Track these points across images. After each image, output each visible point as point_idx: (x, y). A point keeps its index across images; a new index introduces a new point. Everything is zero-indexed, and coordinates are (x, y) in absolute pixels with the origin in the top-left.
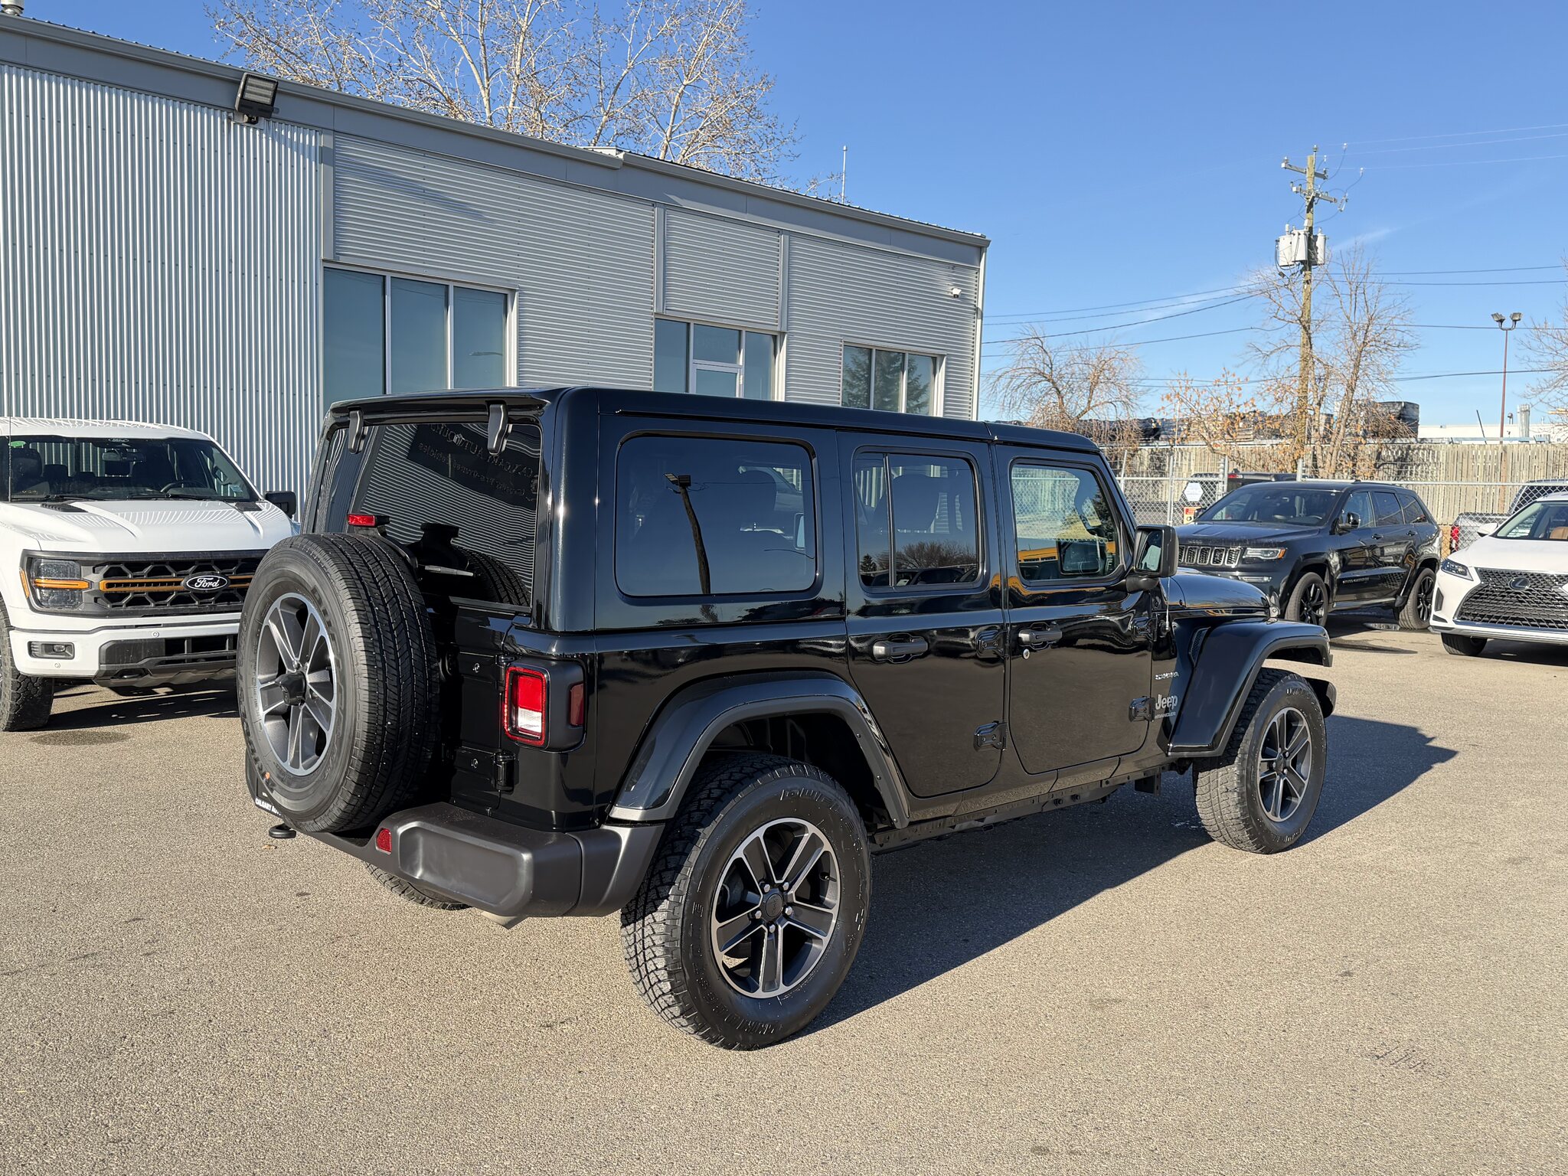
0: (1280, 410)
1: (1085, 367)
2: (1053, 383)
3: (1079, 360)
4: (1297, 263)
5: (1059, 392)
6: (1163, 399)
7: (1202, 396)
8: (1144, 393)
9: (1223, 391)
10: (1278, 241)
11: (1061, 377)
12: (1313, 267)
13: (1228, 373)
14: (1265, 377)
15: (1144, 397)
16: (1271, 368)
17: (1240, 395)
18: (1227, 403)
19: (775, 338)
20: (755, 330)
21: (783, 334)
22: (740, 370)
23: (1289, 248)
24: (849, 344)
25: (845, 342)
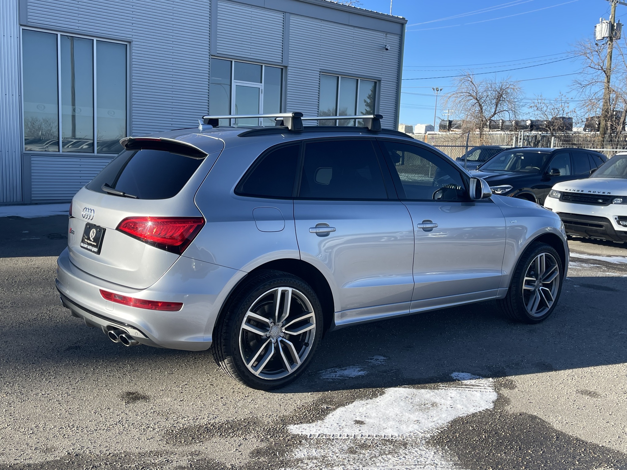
0: (589, 116)
1: (494, 92)
2: (478, 101)
4: (605, 38)
5: (480, 105)
7: (548, 108)
8: (523, 106)
10: (596, 27)
11: (482, 97)
12: (613, 40)
14: (583, 98)
16: (587, 93)
19: (282, 69)
20: (270, 65)
21: (286, 67)
22: (261, 86)
23: (602, 30)
24: (324, 73)
25: (322, 72)
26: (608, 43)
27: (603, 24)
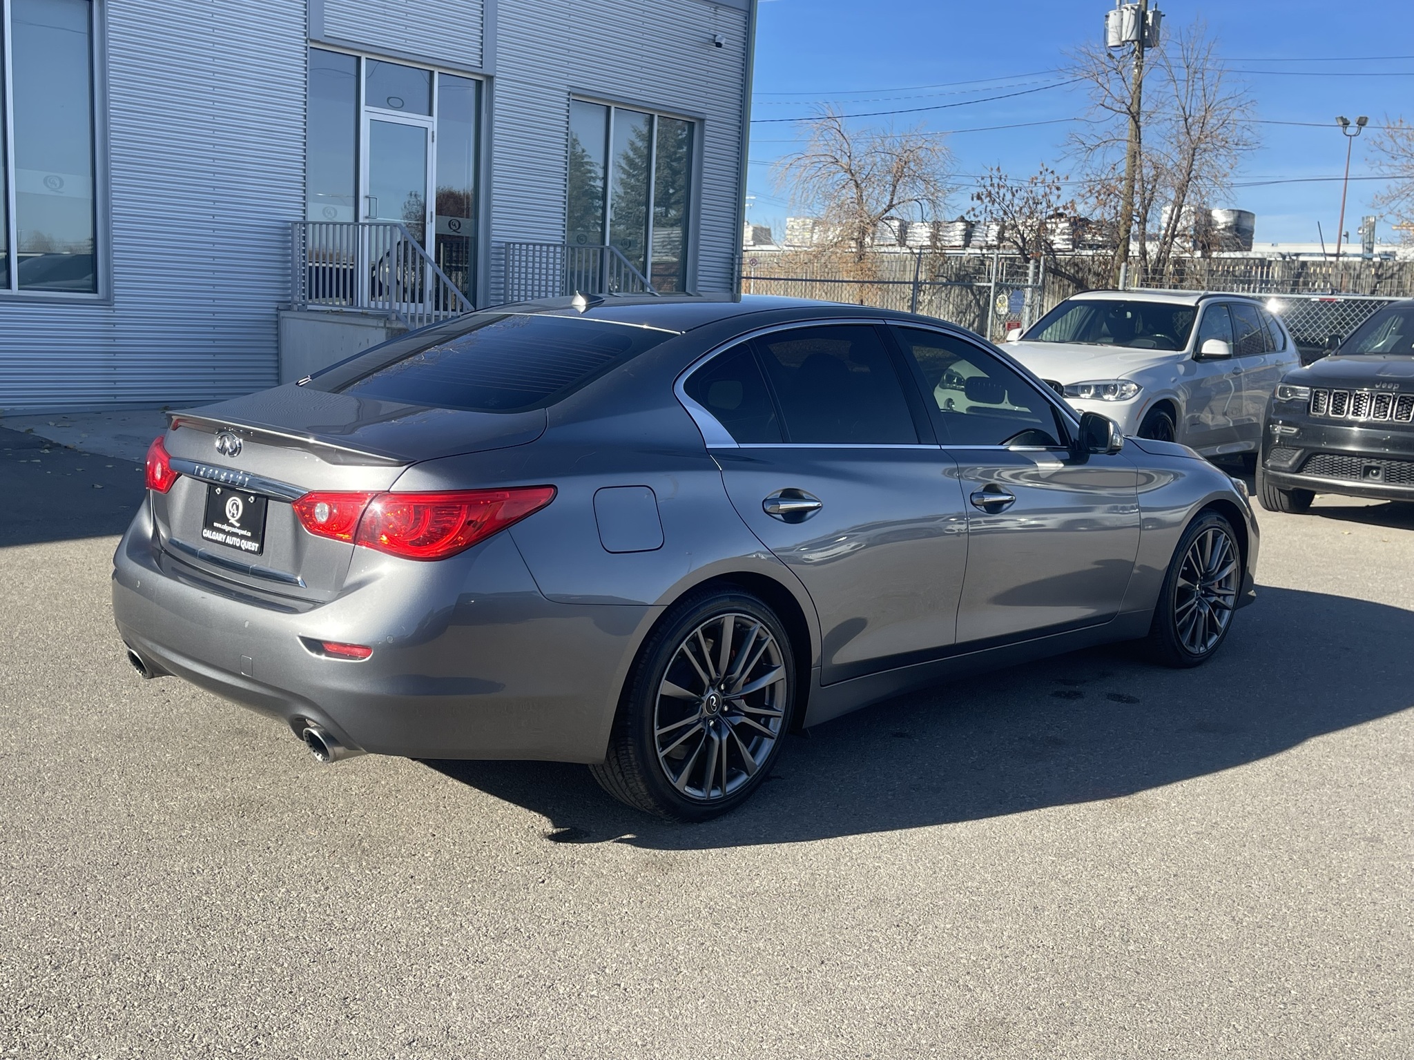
1: (888, 157)
2: (853, 175)
3: (880, 149)
4: (1128, 43)
5: (857, 186)
6: (973, 199)
9: (1040, 191)
10: (1107, 17)
11: (862, 168)
12: (1146, 49)
13: (1047, 170)
15: (952, 196)
17: (1059, 197)
18: (1044, 204)
19: (479, 83)
20: (452, 72)
21: (490, 78)
22: (431, 123)
23: (1121, 27)
24: (579, 98)
25: (574, 94)
26: (1135, 56)
27: (1125, 10)
